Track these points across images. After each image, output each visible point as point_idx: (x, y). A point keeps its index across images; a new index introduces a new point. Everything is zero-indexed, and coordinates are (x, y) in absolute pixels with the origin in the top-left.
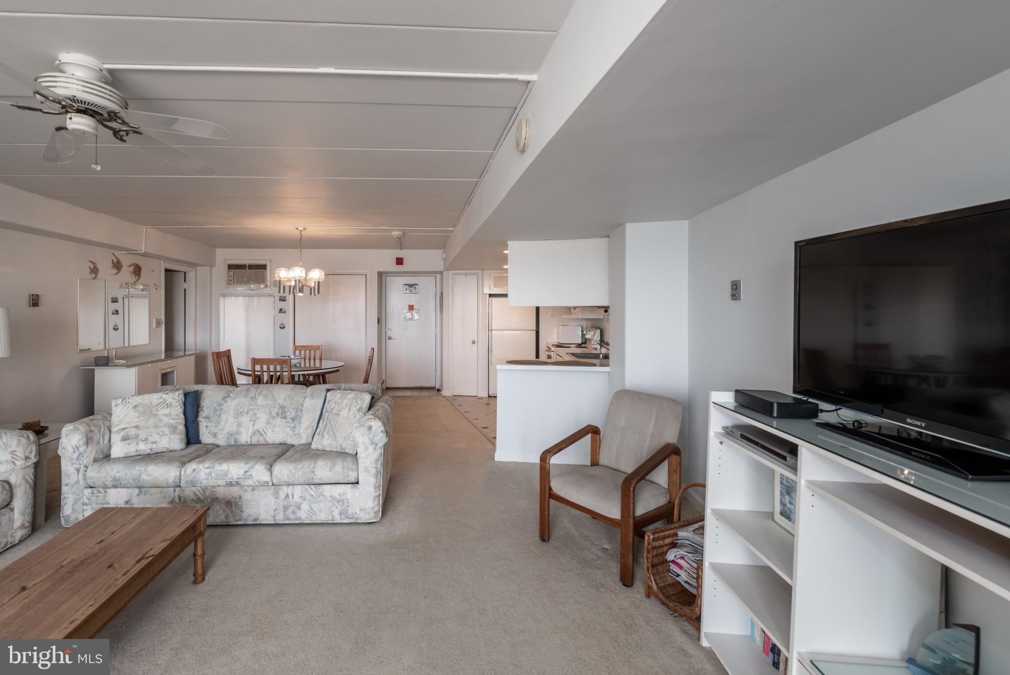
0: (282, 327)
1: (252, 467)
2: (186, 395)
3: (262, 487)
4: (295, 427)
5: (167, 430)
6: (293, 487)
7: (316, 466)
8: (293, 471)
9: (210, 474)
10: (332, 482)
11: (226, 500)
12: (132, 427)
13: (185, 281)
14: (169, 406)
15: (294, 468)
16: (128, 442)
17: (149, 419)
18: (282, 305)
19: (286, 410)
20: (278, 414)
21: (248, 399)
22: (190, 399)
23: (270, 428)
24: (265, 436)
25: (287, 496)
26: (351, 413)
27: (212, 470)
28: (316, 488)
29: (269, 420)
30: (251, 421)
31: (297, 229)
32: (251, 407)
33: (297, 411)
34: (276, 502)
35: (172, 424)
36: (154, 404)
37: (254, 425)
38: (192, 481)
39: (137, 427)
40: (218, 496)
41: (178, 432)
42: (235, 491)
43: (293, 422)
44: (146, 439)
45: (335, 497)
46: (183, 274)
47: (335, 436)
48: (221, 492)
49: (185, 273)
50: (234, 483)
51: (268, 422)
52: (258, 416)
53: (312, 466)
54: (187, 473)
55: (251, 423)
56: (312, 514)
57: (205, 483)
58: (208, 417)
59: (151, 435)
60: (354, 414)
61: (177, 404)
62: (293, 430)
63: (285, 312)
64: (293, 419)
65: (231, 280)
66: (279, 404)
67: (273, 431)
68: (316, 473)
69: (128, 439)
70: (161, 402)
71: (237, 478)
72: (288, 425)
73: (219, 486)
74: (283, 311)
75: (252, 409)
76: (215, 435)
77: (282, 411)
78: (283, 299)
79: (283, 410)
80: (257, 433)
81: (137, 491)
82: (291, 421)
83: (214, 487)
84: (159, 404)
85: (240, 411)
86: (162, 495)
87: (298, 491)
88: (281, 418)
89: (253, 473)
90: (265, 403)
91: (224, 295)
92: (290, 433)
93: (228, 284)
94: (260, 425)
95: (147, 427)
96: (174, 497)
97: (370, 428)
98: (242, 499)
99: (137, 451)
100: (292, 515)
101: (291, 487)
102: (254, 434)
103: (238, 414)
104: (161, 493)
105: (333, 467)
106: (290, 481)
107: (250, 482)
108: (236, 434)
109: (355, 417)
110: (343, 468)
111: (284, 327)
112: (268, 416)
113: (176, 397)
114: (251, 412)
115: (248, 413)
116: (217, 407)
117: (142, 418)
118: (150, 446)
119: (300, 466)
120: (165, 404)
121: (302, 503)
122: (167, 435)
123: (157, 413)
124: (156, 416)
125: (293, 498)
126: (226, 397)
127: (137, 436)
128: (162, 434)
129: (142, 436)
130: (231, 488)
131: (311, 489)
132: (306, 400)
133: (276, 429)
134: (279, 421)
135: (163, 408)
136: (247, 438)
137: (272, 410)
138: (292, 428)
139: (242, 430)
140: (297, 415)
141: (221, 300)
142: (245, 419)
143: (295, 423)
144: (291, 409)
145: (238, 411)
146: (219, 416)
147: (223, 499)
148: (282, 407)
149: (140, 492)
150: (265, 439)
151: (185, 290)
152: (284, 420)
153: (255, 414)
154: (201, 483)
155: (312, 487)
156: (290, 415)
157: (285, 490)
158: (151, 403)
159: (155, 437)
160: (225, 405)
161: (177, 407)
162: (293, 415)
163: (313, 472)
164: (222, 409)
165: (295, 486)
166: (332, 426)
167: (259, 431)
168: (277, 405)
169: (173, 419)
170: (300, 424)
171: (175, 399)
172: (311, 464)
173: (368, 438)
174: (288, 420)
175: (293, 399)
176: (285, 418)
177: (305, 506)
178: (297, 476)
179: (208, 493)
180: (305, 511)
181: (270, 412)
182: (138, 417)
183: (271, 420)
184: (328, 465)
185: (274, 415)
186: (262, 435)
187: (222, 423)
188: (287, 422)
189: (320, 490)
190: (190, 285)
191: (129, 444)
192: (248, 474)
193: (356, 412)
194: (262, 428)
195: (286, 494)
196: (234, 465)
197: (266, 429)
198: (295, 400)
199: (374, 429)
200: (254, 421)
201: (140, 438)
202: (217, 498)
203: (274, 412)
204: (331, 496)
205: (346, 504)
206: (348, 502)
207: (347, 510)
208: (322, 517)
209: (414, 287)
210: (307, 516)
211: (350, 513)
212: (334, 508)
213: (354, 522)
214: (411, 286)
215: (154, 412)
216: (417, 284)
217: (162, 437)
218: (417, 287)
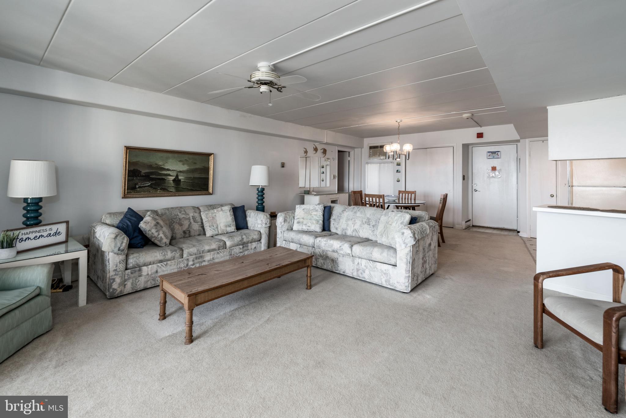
0: (398, 181)
1: (343, 245)
2: (325, 207)
3: (347, 256)
4: (374, 231)
5: (314, 222)
6: (361, 260)
7: (374, 251)
8: (362, 251)
9: (326, 244)
10: (381, 261)
11: (332, 258)
12: (301, 218)
13: (349, 156)
14: (317, 211)
15: (362, 249)
16: (299, 224)
17: (308, 216)
18: (398, 168)
19: (370, 220)
20: (366, 222)
21: (353, 213)
22: (327, 209)
23: (361, 229)
24: (359, 233)
25: (358, 263)
26: (397, 224)
27: (326, 242)
28: (373, 263)
29: (361, 225)
30: (353, 224)
31: (396, 121)
32: (353, 217)
33: (376, 222)
34: (353, 265)
35: (317, 219)
36: (311, 209)
37: (354, 226)
38: (319, 246)
39: (303, 218)
40: (329, 256)
41: (319, 223)
42: (335, 255)
43: (373, 228)
44: (306, 224)
45: (383, 271)
46: (348, 153)
47: (388, 237)
48: (330, 254)
49: (349, 152)
50: (335, 251)
51: (361, 226)
52: (356, 221)
53: (371, 250)
54: (317, 242)
55: (353, 225)
56: (371, 277)
57: (324, 248)
58: (334, 220)
59: (308, 223)
60: (399, 225)
61: (320, 211)
62: (373, 232)
63: (400, 172)
64: (373, 226)
65: (371, 155)
66: (367, 217)
67: (362, 231)
68: (373, 254)
69: (299, 223)
71: (336, 249)
72: (371, 229)
73: (329, 251)
74: (399, 171)
75: (354, 218)
76: (337, 229)
77: (368, 221)
78: (399, 164)
80: (355, 231)
82: (372, 227)
83: (327, 251)
85: (349, 218)
86: (308, 250)
87: (364, 262)
88: (367, 224)
89: (343, 247)
90: (360, 215)
91: (367, 163)
92: (371, 233)
93: (370, 157)
94: (357, 227)
95: (307, 219)
96: (312, 252)
97: (403, 233)
98: (338, 260)
99: (302, 229)
100: (361, 274)
101: (360, 259)
102: (354, 231)
103: (348, 220)
104: (307, 249)
105: (382, 253)
106: (360, 256)
107: (342, 252)
108: (345, 230)
109: (399, 227)
110: (388, 255)
111: (399, 181)
112: (361, 223)
113: (320, 207)
114: (353, 220)
115: (352, 220)
116: (339, 215)
118: (307, 228)
119: (365, 249)
121: (366, 270)
122: (314, 224)
123: (312, 213)
124: (311, 214)
125: (361, 266)
126: (343, 211)
127: (303, 222)
128: (312, 223)
129: (305, 223)
130: (334, 253)
131: (370, 263)
132: (382, 216)
133: (364, 230)
134: (366, 225)
136: (350, 233)
137: (363, 220)
138: (373, 231)
139: (348, 228)
140: (376, 224)
141: (366, 165)
142: (350, 223)
143: (374, 228)
144: (373, 221)
145: (348, 218)
146: (339, 220)
147: (330, 258)
148: (369, 219)
150: (358, 234)
151: (349, 161)
152: (369, 226)
153: (355, 221)
154: (322, 248)
155: (371, 262)
156: (372, 223)
157: (357, 260)
158: (310, 209)
159: (309, 224)
160: (343, 214)
161: (320, 212)
162: (374, 224)
163: (372, 254)
164: (341, 216)
165: (362, 259)
166: (387, 231)
167: (356, 230)
168: (366, 217)
169: (318, 217)
170: (377, 229)
171: (320, 208)
172: (371, 249)
173: (401, 239)
174: (370, 226)
175: (375, 215)
176: (369, 225)
177: (367, 272)
178: (363, 254)
179: (324, 253)
180: (367, 275)
181: (362, 221)
182: (304, 214)
183: (362, 225)
184: (380, 252)
185: (364, 222)
186: (357, 232)
187: (341, 223)
188: (370, 227)
189: (375, 265)
190: (351, 159)
191: (299, 225)
192: (341, 248)
193: (400, 224)
194: (357, 229)
195: (358, 262)
196: (336, 242)
197: (359, 229)
198: (376, 216)
199: (405, 234)
200: (354, 224)
201: (304, 223)
202: (328, 257)
203: (364, 220)
204: (381, 270)
205: (389, 277)
206: (390, 276)
207: (390, 280)
208: (376, 280)
209: (496, 154)
210: (368, 277)
211: (391, 282)
212: (382, 277)
213: (394, 288)
214: (494, 153)
215: (310, 213)
216: (499, 151)
217: (313, 225)
218: (499, 153)
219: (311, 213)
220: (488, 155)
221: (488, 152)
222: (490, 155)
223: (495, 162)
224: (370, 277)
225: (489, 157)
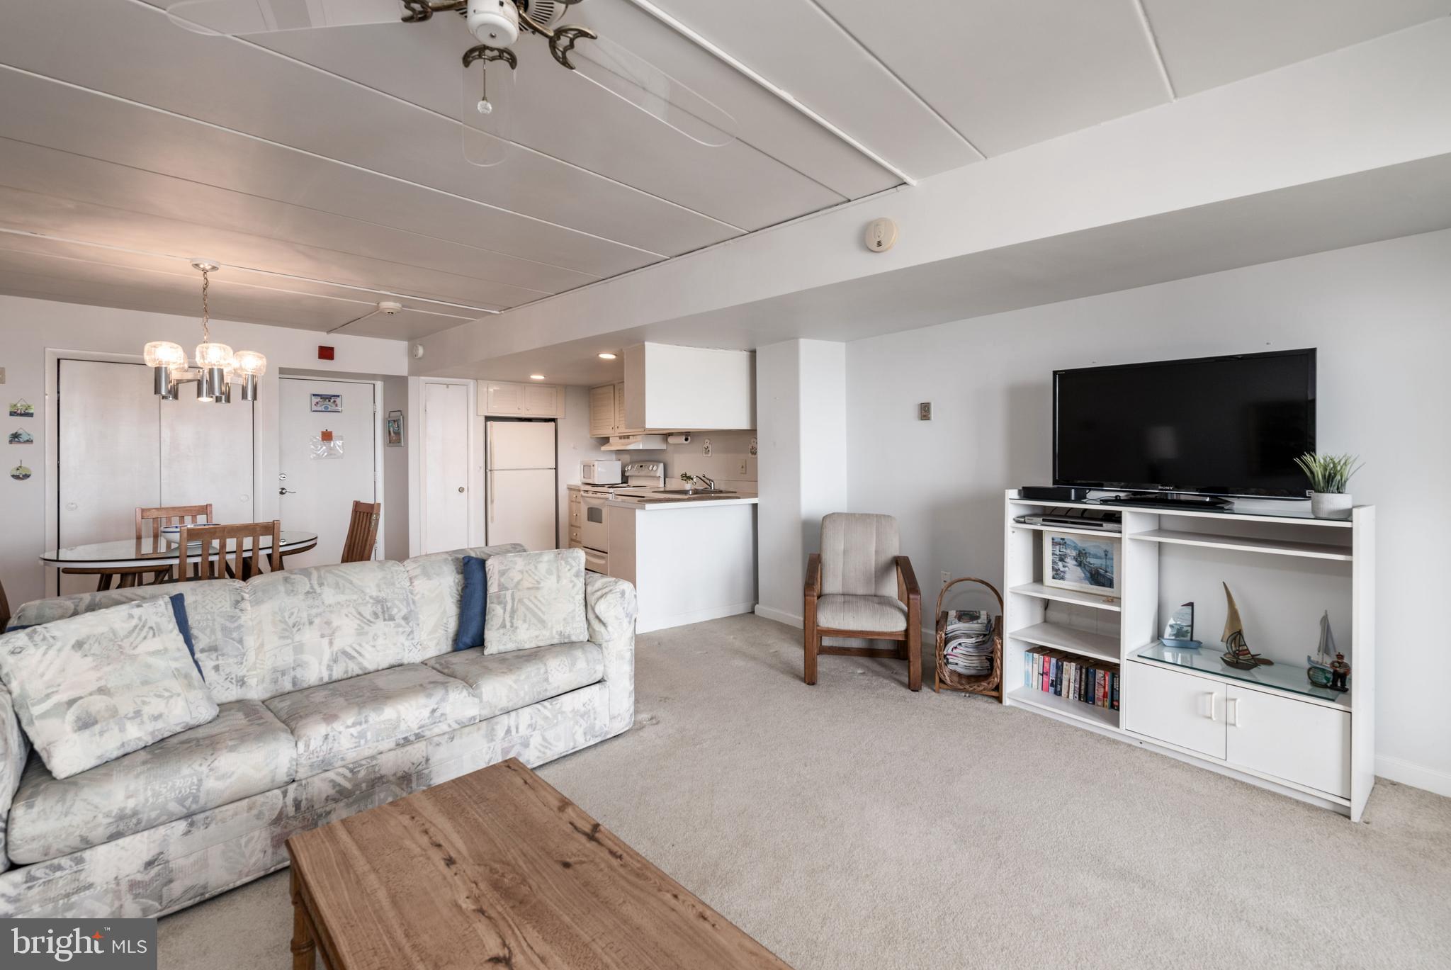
0: (22, 476)
1: (443, 700)
3: (466, 730)
4: (412, 632)
5: (176, 685)
6: (517, 714)
7: (549, 669)
8: (515, 686)
9: (362, 735)
11: (400, 774)
12: (91, 694)
14: (155, 631)
15: (516, 682)
16: (97, 728)
17: (123, 667)
18: (21, 424)
19: (389, 604)
20: (376, 615)
21: (301, 597)
23: (367, 643)
24: (360, 659)
25: (508, 731)
27: (364, 726)
28: (551, 704)
29: (363, 628)
30: (322, 636)
32: (314, 611)
33: (408, 604)
34: (490, 748)
35: (177, 669)
36: (122, 633)
37: (331, 643)
38: (323, 761)
39: (101, 691)
40: (383, 772)
41: (195, 684)
42: (416, 752)
43: (408, 623)
44: (138, 713)
45: (578, 711)
47: (542, 622)
48: (391, 762)
50: (412, 738)
51: (360, 632)
52: (335, 624)
53: (542, 671)
54: (311, 748)
55: (326, 641)
56: (546, 747)
57: (351, 756)
58: (213, 649)
59: (144, 703)
62: (411, 637)
63: (28, 441)
64: (405, 618)
66: (371, 597)
67: (374, 646)
68: (550, 680)
69: (96, 722)
70: (136, 627)
71: (416, 727)
72: (401, 630)
73: (381, 753)
74: (23, 438)
75: (317, 615)
76: (242, 682)
77: (383, 608)
78: (22, 412)
79: (383, 605)
80: (342, 658)
81: (182, 826)
82: (403, 623)
83: (373, 757)
84: (133, 630)
85: (291, 622)
86: (255, 812)
87: (525, 716)
88: (385, 620)
89: (447, 708)
90: (341, 598)
92: (407, 643)
94: (345, 640)
95: (128, 687)
96: (285, 805)
97: (623, 593)
98: (430, 762)
99: (123, 745)
101: (513, 714)
102: (335, 661)
103: (289, 629)
104: (250, 809)
105: (573, 664)
106: (510, 705)
107: (444, 727)
108: (294, 669)
110: (588, 662)
111: (27, 476)
112: (358, 622)
113: (159, 610)
114: (317, 621)
115: (311, 623)
116: (228, 624)
117: (107, 669)
118: (150, 727)
119: (523, 677)
120: (146, 629)
121: (531, 736)
123: (136, 652)
124: (133, 658)
125: (517, 732)
126: (238, 602)
127: (114, 712)
128: (166, 694)
129: (126, 707)
130: (409, 748)
131: (545, 707)
132: (416, 583)
133: (380, 641)
134: (380, 626)
135: (145, 638)
136: (320, 672)
137: (362, 609)
138: (409, 635)
139: (305, 657)
140: (411, 611)
142: (309, 636)
143: (410, 624)
144: (397, 602)
145: (285, 622)
146: (241, 641)
147: (395, 774)
148: (379, 601)
149: (192, 824)
150: (359, 664)
152: (391, 623)
153: (328, 623)
154: (343, 759)
155: (545, 703)
156: (399, 611)
157: (505, 721)
158: (114, 632)
159: (156, 706)
160: (243, 618)
161: (171, 631)
162: (404, 611)
163: (546, 680)
164: (240, 627)
165: (520, 711)
166: (528, 609)
167: (345, 653)
168: (367, 598)
169: (176, 659)
170: (418, 625)
171: (163, 615)
172: (539, 669)
173: (621, 609)
174: (397, 621)
175: (393, 584)
176: (392, 618)
177: (536, 740)
178: (522, 694)
179: (362, 774)
180: (536, 748)
181: (360, 614)
182: (96, 668)
183: (366, 627)
184: (566, 663)
185: (369, 617)
186: (354, 657)
187: (251, 656)
188: (398, 626)
189: (558, 706)
191: (101, 734)
192: (437, 714)
194: (351, 646)
195: (506, 728)
196: (407, 705)
197: (360, 645)
198: (398, 586)
200: (330, 633)
201: (122, 712)
202: (382, 777)
203: (367, 611)
204: (573, 710)
205: (592, 717)
206: (595, 712)
207: (595, 724)
208: (560, 748)
209: (332, 401)
210: (538, 754)
211: (597, 728)
212: (577, 727)
213: (604, 739)
214: (327, 398)
215: (129, 651)
216: (338, 396)
217: (172, 701)
218: (338, 400)
219: (132, 652)
220: (314, 403)
221: (314, 395)
222: (317, 403)
223: (327, 421)
224: (542, 749)
225: (315, 408)
